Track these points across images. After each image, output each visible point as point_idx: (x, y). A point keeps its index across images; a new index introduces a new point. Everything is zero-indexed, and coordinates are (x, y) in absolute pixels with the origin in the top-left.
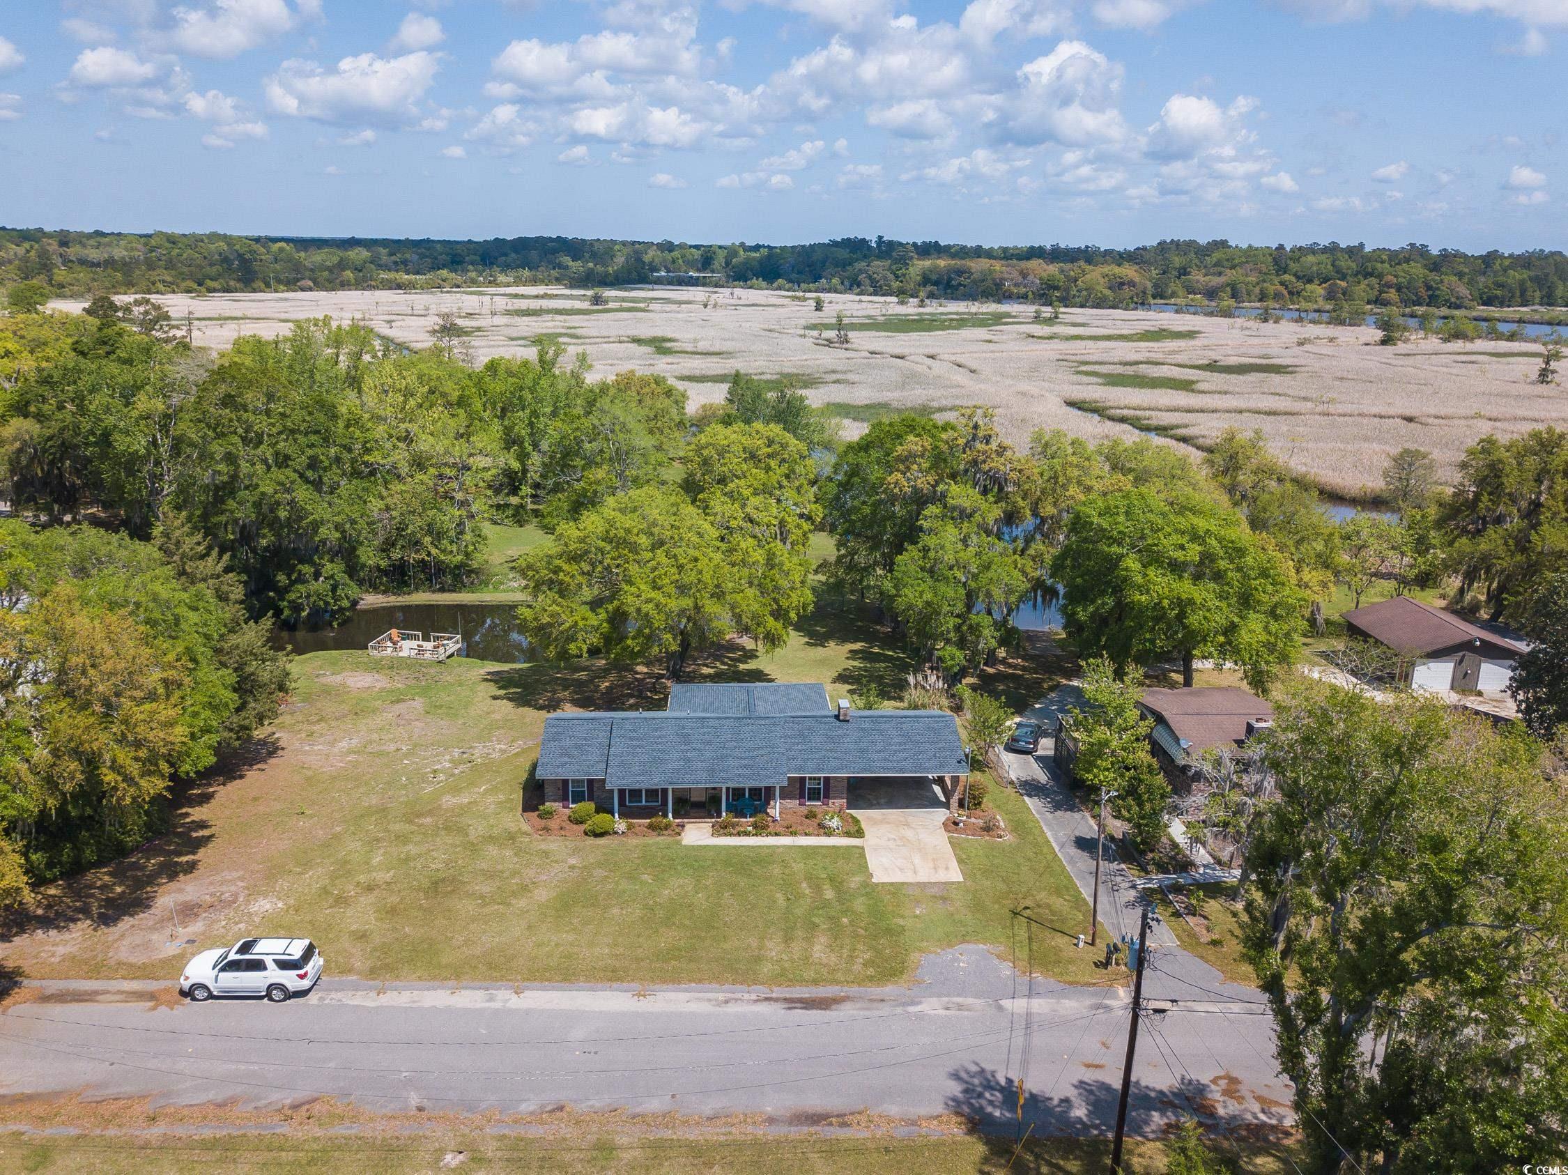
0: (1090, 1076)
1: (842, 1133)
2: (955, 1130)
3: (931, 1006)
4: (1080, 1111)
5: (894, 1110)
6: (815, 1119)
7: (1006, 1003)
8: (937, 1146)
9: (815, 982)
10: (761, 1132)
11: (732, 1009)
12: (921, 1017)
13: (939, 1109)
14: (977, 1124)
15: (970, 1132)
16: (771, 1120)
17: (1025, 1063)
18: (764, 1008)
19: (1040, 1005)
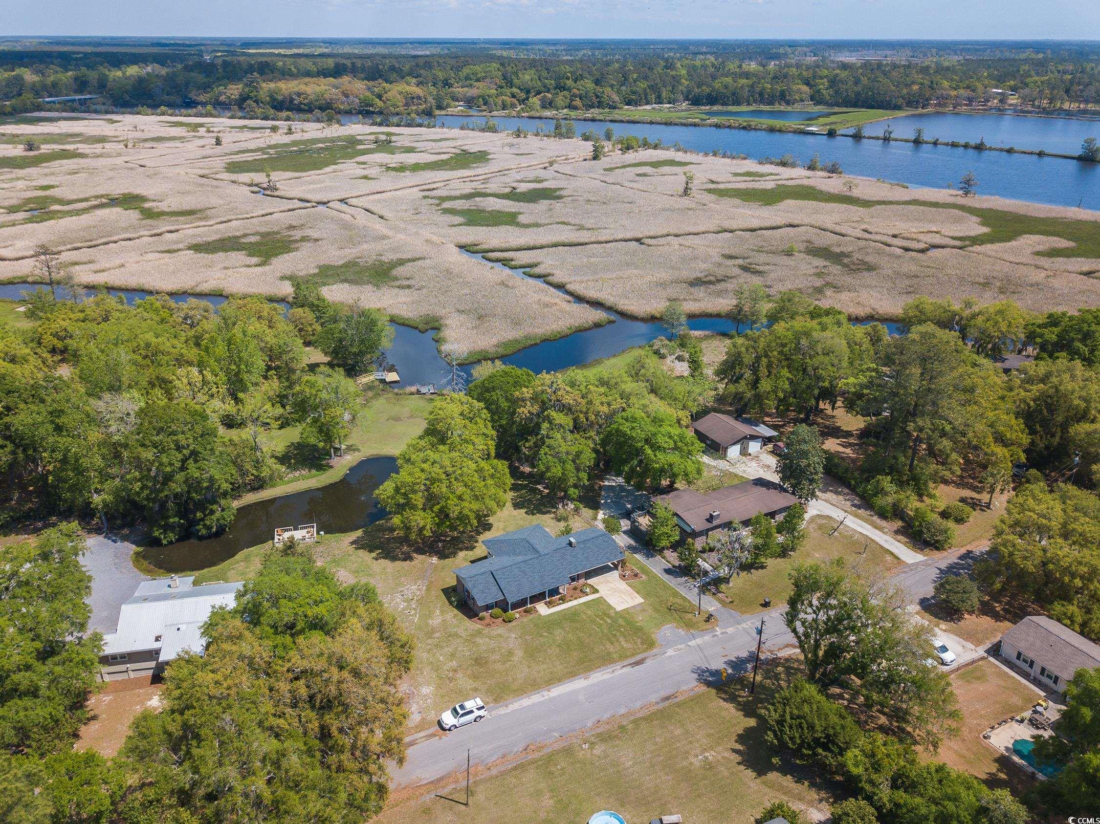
0: (726, 659)
1: (677, 700)
2: (703, 688)
3: (670, 652)
4: (730, 671)
5: (685, 688)
6: (667, 698)
7: (690, 643)
8: (703, 693)
9: (633, 655)
10: (657, 707)
11: (617, 673)
12: (670, 657)
13: (696, 684)
14: (709, 684)
15: (708, 687)
16: (657, 703)
17: (707, 661)
18: (625, 670)
19: (699, 641)
